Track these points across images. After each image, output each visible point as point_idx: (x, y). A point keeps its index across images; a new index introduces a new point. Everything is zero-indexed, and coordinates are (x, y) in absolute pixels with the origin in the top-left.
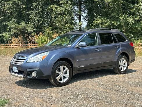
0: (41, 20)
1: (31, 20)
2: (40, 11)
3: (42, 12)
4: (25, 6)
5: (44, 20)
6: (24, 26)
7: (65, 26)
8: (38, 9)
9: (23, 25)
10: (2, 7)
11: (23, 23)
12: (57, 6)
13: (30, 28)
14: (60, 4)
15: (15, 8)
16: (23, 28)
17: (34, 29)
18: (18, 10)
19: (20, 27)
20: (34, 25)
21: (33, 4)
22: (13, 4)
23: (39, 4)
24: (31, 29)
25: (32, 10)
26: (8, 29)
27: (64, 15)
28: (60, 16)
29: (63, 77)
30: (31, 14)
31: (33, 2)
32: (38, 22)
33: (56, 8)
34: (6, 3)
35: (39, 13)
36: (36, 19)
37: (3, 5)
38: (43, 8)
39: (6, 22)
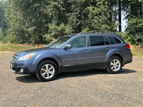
0: (79, 21)
1: (69, 22)
2: (78, 13)
3: (80, 14)
4: (64, 9)
5: (81, 22)
6: (63, 28)
7: (101, 27)
8: (76, 11)
9: (62, 26)
10: (44, 10)
11: (62, 25)
12: (94, 7)
13: (68, 29)
14: (97, 5)
15: (56, 11)
16: (62, 29)
17: (72, 30)
18: (57, 12)
19: (59, 28)
20: (72, 26)
21: (71, 7)
22: (54, 8)
23: (77, 7)
24: (69, 31)
25: (71, 12)
26: (49, 31)
27: (100, 16)
28: (96, 17)
29: (48, 74)
30: (70, 16)
31: (72, 5)
32: (76, 24)
33: (93, 9)
34: (48, 7)
35: (77, 15)
36: (75, 20)
37: (45, 9)
38: (81, 10)
39: (47, 24)
